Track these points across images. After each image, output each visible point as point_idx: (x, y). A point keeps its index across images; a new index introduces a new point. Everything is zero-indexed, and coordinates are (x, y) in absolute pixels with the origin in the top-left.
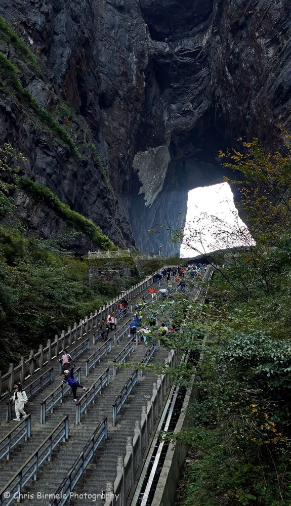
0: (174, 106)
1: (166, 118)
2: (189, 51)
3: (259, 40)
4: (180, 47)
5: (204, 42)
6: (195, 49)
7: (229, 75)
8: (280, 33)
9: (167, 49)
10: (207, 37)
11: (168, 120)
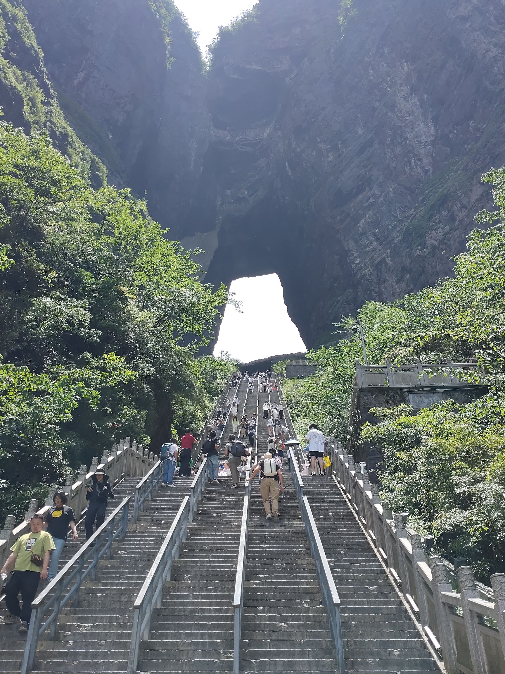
0: (228, 192)
1: (219, 203)
2: (249, 142)
3: (320, 144)
4: (241, 137)
5: (266, 135)
6: (256, 140)
7: (289, 171)
8: (340, 142)
9: (228, 138)
10: (268, 131)
11: (220, 206)
